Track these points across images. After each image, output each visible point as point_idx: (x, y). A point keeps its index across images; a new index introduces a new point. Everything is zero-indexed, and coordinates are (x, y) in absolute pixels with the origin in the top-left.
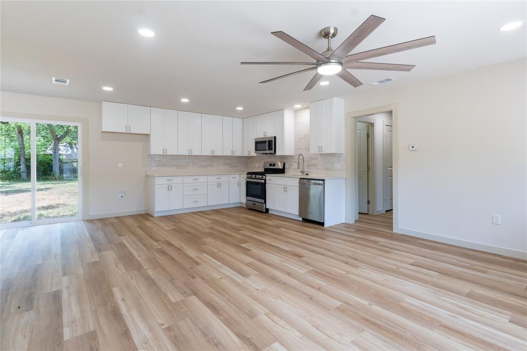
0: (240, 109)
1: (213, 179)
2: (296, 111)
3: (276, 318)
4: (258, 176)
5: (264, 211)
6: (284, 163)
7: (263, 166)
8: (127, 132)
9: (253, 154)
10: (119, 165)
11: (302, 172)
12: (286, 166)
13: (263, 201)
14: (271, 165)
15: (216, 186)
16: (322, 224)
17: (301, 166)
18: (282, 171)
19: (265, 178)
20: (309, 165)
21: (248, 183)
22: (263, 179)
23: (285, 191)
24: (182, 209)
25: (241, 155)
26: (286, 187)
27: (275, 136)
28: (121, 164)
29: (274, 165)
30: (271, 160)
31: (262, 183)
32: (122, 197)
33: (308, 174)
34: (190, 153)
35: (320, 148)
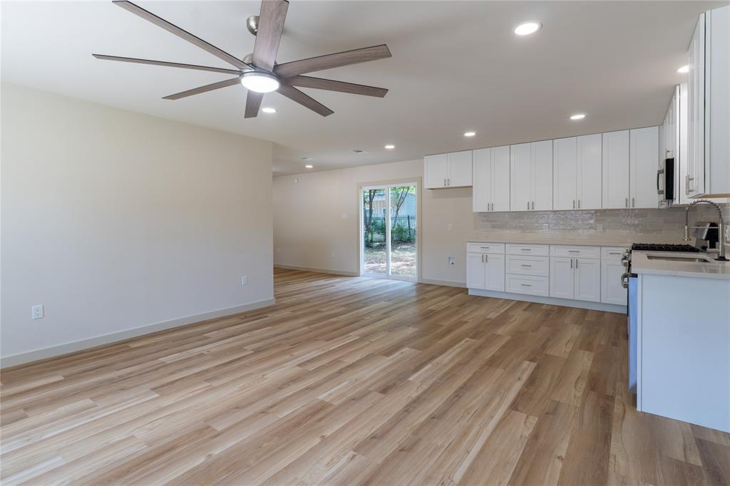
1: (564, 252)
3: (203, 390)
8: (446, 186)
24: (503, 292)
32: (453, 263)
33: (727, 258)
34: (531, 207)
35: (692, 179)
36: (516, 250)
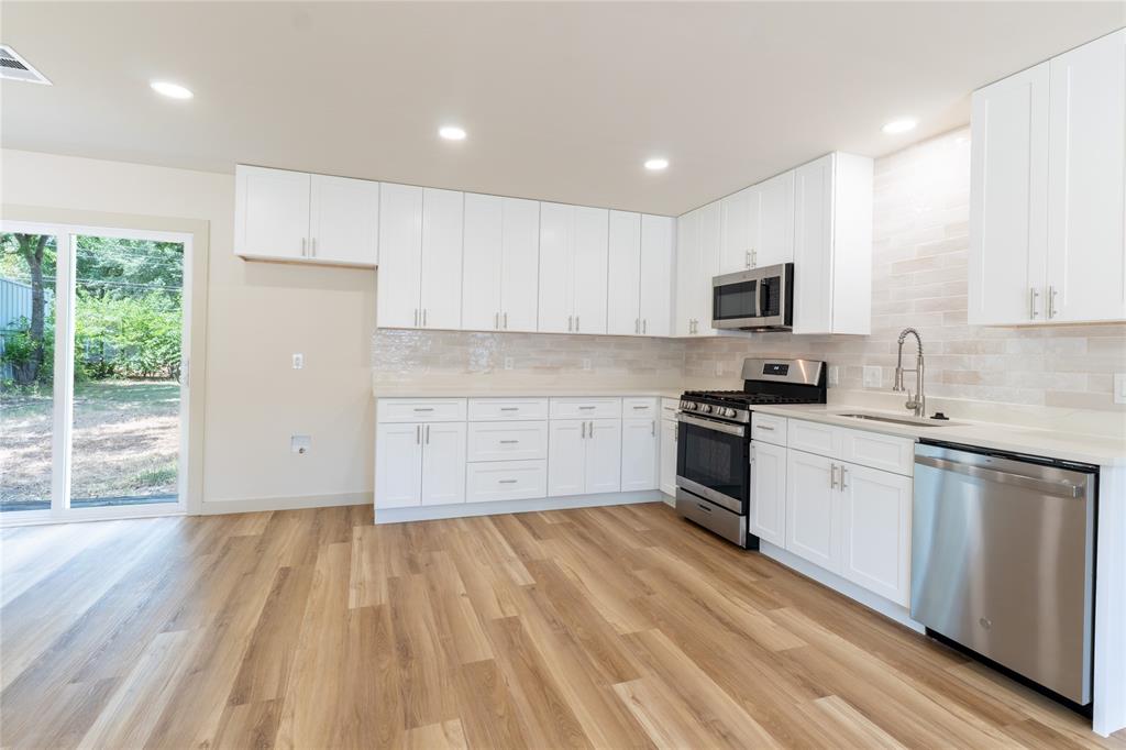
0: (656, 164)
1: (568, 410)
2: (882, 159)
4: (718, 410)
5: (742, 541)
6: (824, 365)
7: (739, 372)
8: (306, 258)
9: (707, 328)
10: (295, 356)
11: (915, 406)
12: (834, 376)
13: (738, 505)
14: (769, 369)
15: (579, 431)
16: (1085, 714)
17: (910, 382)
18: (814, 394)
19: (745, 420)
20: (947, 379)
21: (684, 430)
22: (741, 424)
23: (833, 483)
24: (461, 504)
25: (666, 334)
26: (843, 470)
27: (791, 261)
28: (300, 356)
29: (783, 370)
30: (774, 351)
31: (733, 437)
32: (301, 451)
33: (945, 416)
34: (501, 324)
35: (1037, 295)
36: (490, 410)
